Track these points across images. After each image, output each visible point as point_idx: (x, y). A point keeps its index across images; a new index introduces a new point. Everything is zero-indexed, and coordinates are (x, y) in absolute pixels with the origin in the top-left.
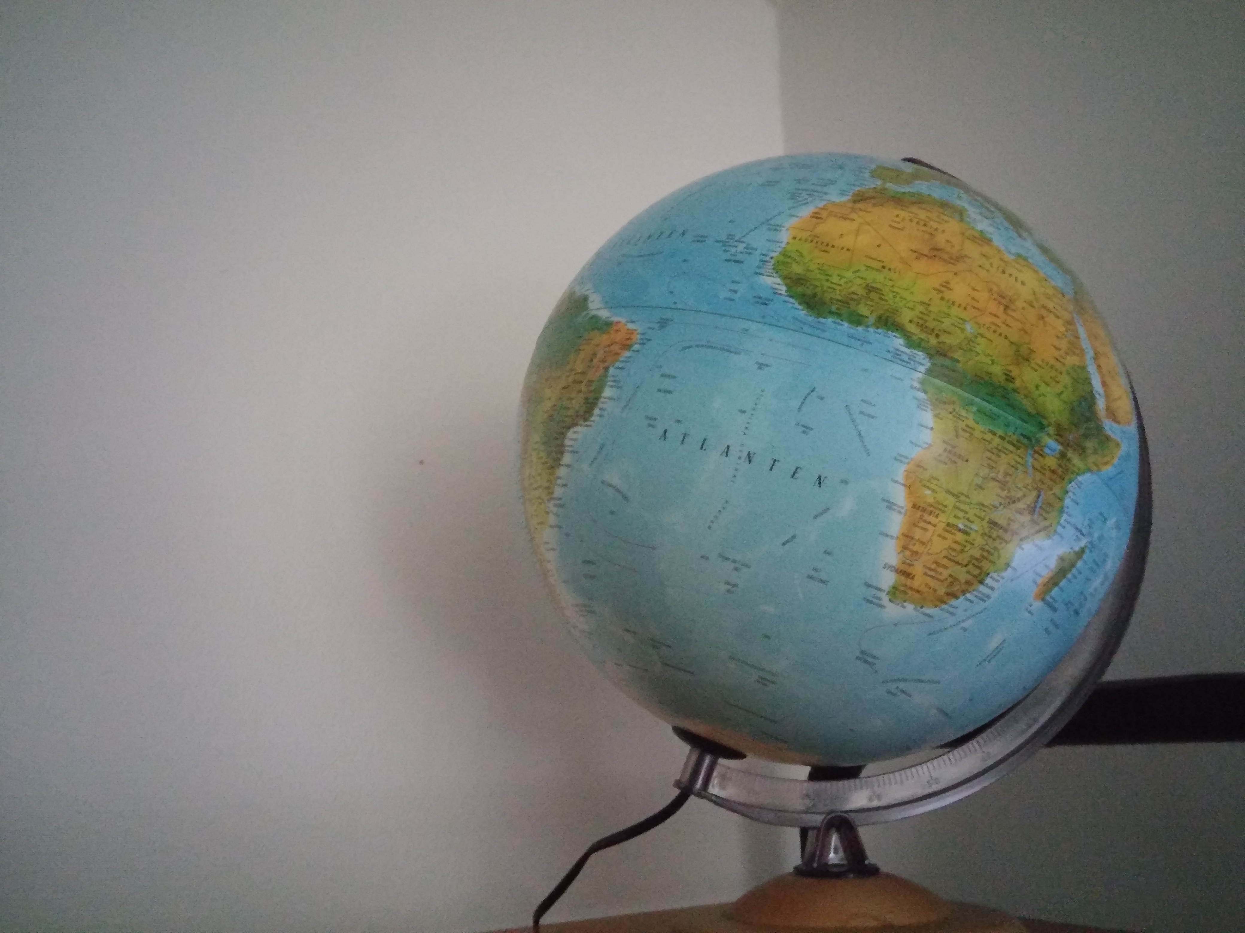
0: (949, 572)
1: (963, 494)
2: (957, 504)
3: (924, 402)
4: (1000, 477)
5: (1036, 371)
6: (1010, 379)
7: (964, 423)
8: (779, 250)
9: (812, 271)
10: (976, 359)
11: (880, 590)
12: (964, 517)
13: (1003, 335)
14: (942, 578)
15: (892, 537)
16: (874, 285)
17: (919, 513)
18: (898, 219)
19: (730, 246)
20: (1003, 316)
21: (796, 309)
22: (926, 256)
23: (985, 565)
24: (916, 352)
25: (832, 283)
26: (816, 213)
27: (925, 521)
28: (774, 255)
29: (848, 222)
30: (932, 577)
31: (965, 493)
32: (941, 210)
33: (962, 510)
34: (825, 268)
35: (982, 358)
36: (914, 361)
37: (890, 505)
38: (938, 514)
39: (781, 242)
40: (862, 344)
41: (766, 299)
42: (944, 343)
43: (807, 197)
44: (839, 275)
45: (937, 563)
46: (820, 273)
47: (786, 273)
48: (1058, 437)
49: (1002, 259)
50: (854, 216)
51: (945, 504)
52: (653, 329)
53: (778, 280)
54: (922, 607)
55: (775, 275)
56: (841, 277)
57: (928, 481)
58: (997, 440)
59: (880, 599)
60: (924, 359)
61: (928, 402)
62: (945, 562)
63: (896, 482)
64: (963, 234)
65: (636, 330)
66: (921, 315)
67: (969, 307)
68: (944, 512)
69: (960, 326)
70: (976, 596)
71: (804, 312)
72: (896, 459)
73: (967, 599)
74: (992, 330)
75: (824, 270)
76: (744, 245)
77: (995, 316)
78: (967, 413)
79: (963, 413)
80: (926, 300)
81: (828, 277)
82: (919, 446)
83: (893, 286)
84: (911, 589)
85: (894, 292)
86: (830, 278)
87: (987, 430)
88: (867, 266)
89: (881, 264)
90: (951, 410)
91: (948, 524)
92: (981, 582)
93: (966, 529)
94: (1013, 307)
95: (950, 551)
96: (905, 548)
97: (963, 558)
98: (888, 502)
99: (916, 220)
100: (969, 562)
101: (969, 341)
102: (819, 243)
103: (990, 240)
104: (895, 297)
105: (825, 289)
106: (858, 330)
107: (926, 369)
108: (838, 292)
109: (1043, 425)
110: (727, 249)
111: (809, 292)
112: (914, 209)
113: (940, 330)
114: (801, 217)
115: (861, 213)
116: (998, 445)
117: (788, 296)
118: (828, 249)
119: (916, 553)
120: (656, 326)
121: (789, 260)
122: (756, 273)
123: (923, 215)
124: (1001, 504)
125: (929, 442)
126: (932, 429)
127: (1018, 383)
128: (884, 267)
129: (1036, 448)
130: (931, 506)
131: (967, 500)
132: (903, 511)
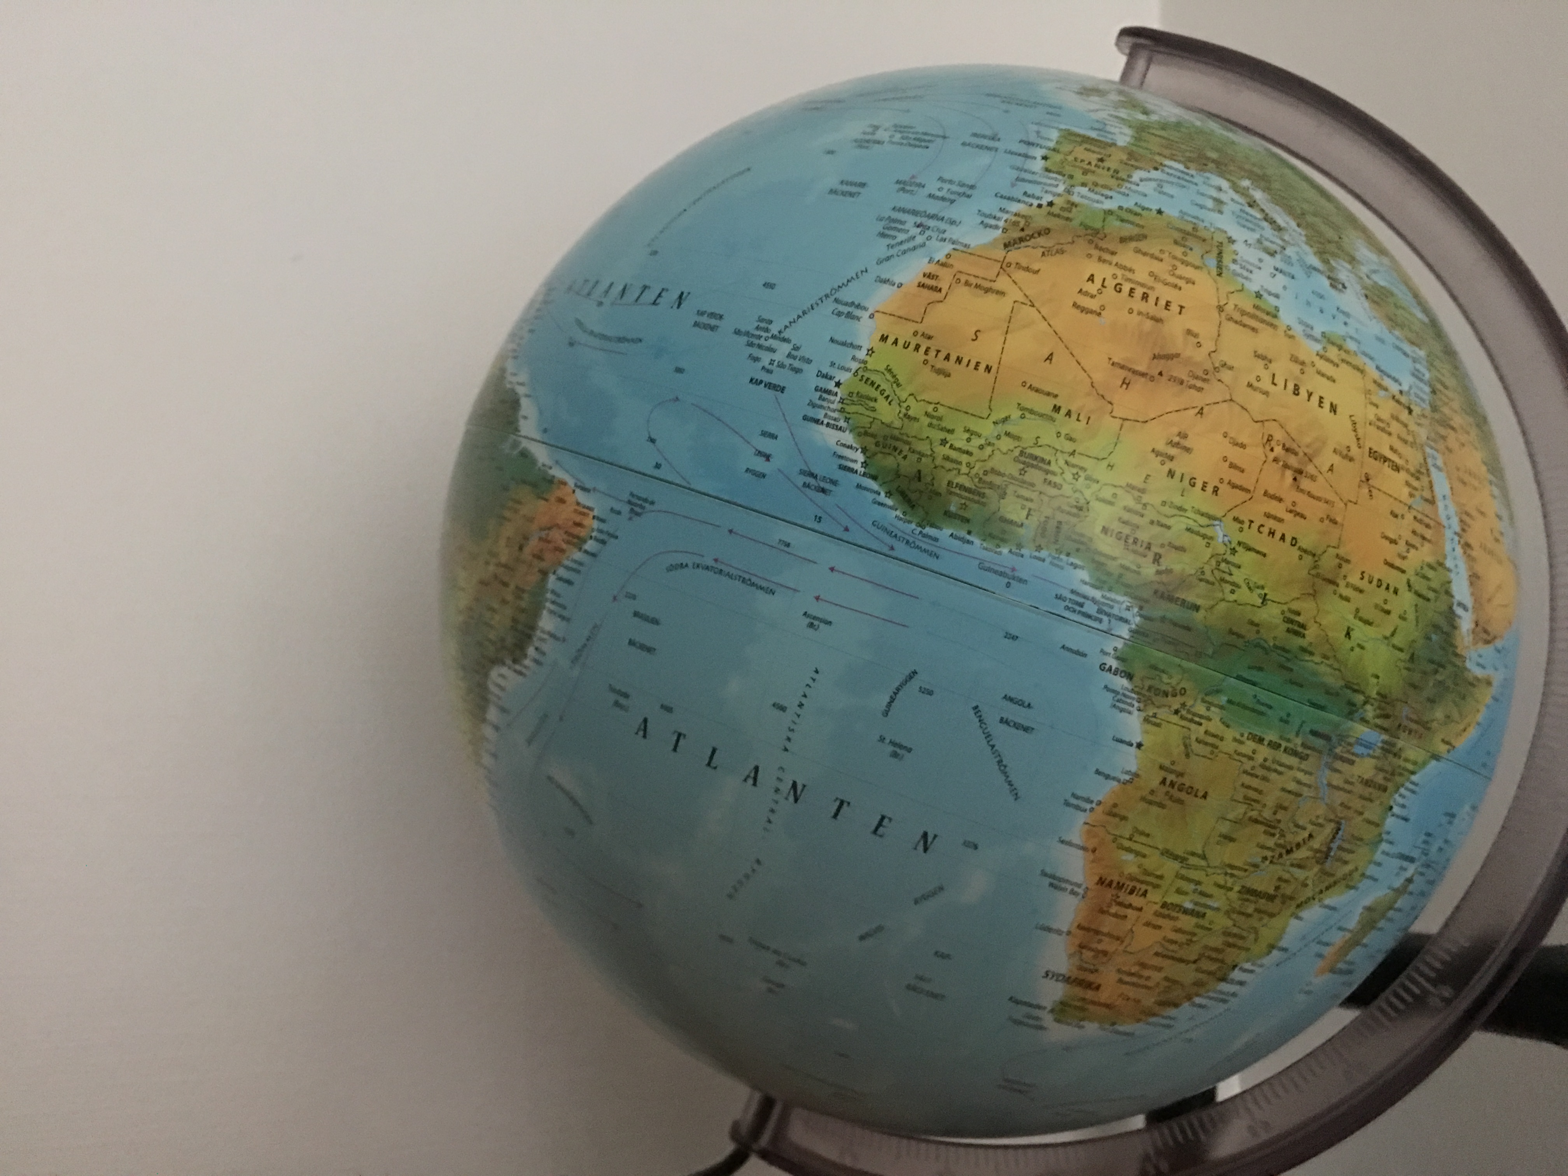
0: (1162, 975)
1: (1193, 854)
2: (1184, 872)
3: (1124, 695)
4: (1267, 814)
5: (1347, 599)
6: (1297, 629)
7: (1202, 729)
8: (854, 366)
9: (915, 419)
10: (1232, 597)
11: (1039, 1007)
12: (1195, 891)
13: (1288, 539)
14: (1150, 984)
15: (1059, 932)
16: (1037, 452)
17: (1109, 893)
18: (1093, 288)
19: (760, 346)
20: (1291, 495)
21: (881, 504)
22: (1143, 375)
23: (1231, 955)
24: (1112, 595)
25: (951, 447)
26: (929, 276)
27: (1120, 904)
28: (844, 377)
29: (992, 297)
30: (1134, 984)
31: (1200, 852)
32: (1178, 251)
33: (1189, 880)
34: (941, 410)
35: (1243, 594)
36: (1108, 615)
37: (1056, 883)
38: (1146, 891)
39: (860, 347)
40: (1008, 585)
41: (824, 479)
42: (1169, 571)
43: (916, 231)
44: (967, 431)
45: (1143, 965)
46: (930, 425)
47: (865, 421)
48: (1379, 721)
49: (1295, 359)
50: (1003, 283)
51: (1158, 873)
52: (619, 513)
53: (848, 438)
54: (1113, 1024)
55: (842, 423)
56: (972, 433)
57: (1130, 839)
58: (1264, 752)
59: (1037, 1018)
60: (1128, 609)
61: (1133, 695)
62: (1157, 961)
63: (1069, 844)
64: (1220, 309)
65: (591, 509)
66: (1126, 516)
67: (1224, 488)
68: (1156, 886)
69: (1203, 531)
70: (1211, 998)
71: (899, 513)
72: (1067, 804)
73: (1194, 1005)
74: (1265, 530)
75: (940, 419)
76: (786, 348)
77: (1274, 497)
78: (1208, 709)
79: (1201, 709)
80: (1138, 481)
81: (943, 435)
82: (1114, 779)
83: (1073, 453)
84: (1093, 1003)
85: (1074, 466)
86: (949, 437)
87: (1246, 735)
88: (1023, 409)
89: (1051, 402)
90: (1176, 706)
91: (1164, 905)
92: (1223, 979)
93: (1197, 908)
94: (1310, 469)
95: (1167, 944)
96: (1082, 946)
97: (1192, 953)
98: (1053, 877)
99: (1126, 288)
100: (1201, 956)
101: (1218, 563)
102: (932, 353)
103: (1274, 314)
104: (1076, 477)
105: (939, 461)
106: (1000, 553)
107: (1131, 631)
108: (964, 469)
109: (1354, 705)
110: (755, 352)
111: (908, 466)
112: (1127, 256)
113: (1162, 546)
114: (900, 286)
115: (1020, 275)
116: (1265, 760)
117: (864, 475)
118: (950, 365)
119: (1105, 953)
120: (625, 509)
121: (873, 393)
122: (805, 418)
123: (1142, 268)
124: (1265, 858)
125: (1134, 769)
126: (1139, 746)
127: (1311, 633)
128: (1057, 409)
129: (1338, 750)
130: (1132, 878)
131: (1203, 863)
132: (1081, 891)
